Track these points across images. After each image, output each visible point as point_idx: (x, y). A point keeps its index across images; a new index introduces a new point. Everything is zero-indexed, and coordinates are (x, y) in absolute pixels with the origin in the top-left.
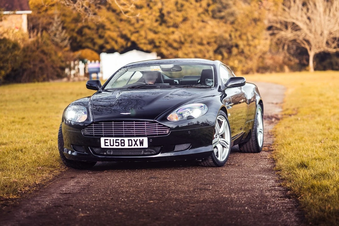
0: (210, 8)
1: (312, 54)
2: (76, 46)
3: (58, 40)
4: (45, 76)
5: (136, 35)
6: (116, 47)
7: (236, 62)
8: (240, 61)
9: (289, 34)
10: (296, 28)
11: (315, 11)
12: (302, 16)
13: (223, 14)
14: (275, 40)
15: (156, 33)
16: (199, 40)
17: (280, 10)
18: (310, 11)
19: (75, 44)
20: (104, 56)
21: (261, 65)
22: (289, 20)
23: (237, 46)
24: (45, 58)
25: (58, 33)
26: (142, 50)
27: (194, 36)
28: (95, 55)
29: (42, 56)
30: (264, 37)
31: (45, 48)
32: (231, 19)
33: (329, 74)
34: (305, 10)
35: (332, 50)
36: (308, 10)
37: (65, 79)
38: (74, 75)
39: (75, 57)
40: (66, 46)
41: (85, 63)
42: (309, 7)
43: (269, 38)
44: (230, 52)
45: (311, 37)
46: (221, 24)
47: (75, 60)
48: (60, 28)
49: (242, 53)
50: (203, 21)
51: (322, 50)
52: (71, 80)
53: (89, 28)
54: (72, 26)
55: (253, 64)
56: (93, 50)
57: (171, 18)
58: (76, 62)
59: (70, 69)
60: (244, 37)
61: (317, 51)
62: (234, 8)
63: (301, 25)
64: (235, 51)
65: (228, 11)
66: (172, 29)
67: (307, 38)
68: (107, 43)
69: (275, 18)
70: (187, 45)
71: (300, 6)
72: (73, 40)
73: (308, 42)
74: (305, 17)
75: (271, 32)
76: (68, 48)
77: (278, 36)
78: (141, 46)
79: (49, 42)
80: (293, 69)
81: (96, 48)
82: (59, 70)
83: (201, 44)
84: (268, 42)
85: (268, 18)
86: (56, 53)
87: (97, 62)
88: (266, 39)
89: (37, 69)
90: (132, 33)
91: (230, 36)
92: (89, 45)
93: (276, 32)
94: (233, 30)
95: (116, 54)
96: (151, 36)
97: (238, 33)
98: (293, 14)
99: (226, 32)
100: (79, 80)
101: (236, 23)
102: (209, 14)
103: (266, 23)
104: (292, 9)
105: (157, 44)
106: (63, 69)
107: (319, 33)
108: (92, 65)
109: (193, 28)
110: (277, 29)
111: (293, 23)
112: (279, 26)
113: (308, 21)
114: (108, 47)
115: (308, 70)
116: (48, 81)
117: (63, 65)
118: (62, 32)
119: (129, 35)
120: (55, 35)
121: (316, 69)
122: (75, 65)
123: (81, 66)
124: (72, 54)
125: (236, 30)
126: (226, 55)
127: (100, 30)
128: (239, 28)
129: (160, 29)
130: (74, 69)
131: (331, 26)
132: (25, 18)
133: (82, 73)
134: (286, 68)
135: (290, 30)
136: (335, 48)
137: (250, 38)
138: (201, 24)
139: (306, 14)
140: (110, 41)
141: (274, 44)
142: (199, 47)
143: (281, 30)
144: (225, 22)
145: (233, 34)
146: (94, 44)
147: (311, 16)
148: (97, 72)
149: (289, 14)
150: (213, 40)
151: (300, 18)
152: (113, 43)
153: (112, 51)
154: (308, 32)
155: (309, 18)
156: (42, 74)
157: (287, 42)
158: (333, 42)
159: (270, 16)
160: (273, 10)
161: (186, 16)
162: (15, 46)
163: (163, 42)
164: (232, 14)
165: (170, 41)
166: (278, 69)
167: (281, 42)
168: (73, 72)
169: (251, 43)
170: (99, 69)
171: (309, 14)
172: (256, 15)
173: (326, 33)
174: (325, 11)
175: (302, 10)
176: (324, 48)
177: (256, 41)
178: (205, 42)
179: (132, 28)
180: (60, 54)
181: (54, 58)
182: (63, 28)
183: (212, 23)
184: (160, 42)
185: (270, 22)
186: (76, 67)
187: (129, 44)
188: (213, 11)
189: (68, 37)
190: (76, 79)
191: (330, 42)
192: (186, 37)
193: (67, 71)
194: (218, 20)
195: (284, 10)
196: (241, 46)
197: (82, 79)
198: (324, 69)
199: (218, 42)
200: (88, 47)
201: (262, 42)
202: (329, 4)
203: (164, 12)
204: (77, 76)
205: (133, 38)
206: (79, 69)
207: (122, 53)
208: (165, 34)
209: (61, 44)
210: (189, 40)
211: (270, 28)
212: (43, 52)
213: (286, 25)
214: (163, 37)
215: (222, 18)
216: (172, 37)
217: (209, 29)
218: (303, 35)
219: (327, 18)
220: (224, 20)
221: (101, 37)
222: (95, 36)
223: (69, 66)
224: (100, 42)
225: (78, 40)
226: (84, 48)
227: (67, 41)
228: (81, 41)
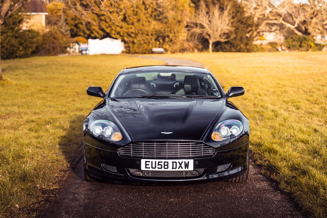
0: (153, 14)
1: (211, 42)
2: (74, 35)
3: (63, 31)
4: (55, 52)
5: (110, 29)
6: (97, 36)
7: (168, 46)
8: (170, 46)
9: (198, 30)
10: (202, 27)
11: (214, 17)
12: (206, 20)
13: (160, 18)
14: (190, 33)
15: (121, 28)
16: (146, 33)
17: (193, 16)
18: (210, 17)
19: (73, 33)
20: (90, 41)
21: (181, 48)
22: (199, 22)
23: (168, 36)
24: (55, 41)
25: (63, 26)
26: (113, 38)
27: (144, 30)
28: (85, 40)
29: (53, 40)
30: (184, 31)
31: (56, 35)
32: (165, 20)
33: (221, 54)
34: (208, 16)
35: (223, 40)
36: (209, 16)
37: (67, 54)
38: (73, 52)
39: (73, 41)
40: (68, 35)
41: (79, 45)
42: (210, 14)
43: (187, 32)
44: (164, 40)
45: (210, 32)
46: (159, 23)
47: (73, 43)
48: (65, 24)
49: (171, 40)
50: (149, 22)
51: (217, 40)
52: (71, 55)
53: (82, 24)
54: (72, 22)
55: (177, 47)
56: (84, 37)
57: (130, 19)
59: (71, 48)
60: (172, 31)
61: (214, 41)
62: (167, 14)
63: (205, 25)
64: (167, 39)
65: (164, 15)
66: (130, 26)
67: (209, 33)
68: (92, 33)
69: (190, 21)
70: (140, 35)
71: (205, 14)
72: (72, 30)
73: (209, 35)
74: (208, 21)
75: (187, 29)
76: (69, 36)
77: (192, 31)
78: (113, 36)
79: (58, 32)
80: (200, 50)
81: (86, 36)
82: (64, 49)
83: (147, 35)
84: (186, 34)
85: (186, 20)
86: (62, 39)
87: (86, 44)
88: (185, 33)
89: (51, 48)
90: (107, 27)
91: (164, 30)
92: (82, 34)
93: (190, 29)
94: (166, 27)
95: (98, 40)
96: (118, 29)
97: (169, 29)
98: (201, 19)
99: (162, 28)
100: (76, 55)
101: (168, 23)
102: (152, 18)
103: (185, 23)
104: (200, 15)
105: (122, 34)
106: (66, 48)
107: (216, 30)
108: (83, 46)
109: (143, 25)
110: (191, 27)
111: (201, 24)
112: (192, 25)
113: (209, 23)
114: (93, 35)
115: (209, 52)
117: (66, 46)
119: (105, 29)
120: (61, 28)
121: (213, 51)
122: (73, 46)
123: (77, 46)
124: (71, 39)
125: (168, 27)
126: (161, 41)
127: (88, 26)
128: (170, 26)
129: (124, 25)
131: (222, 26)
132: (44, 17)
133: (77, 51)
134: (196, 50)
135: (198, 28)
136: (224, 39)
137: (176, 32)
138: (148, 23)
139: (208, 19)
140: (94, 32)
141: (189, 36)
142: (147, 37)
143: (193, 27)
144: (162, 23)
145: (166, 29)
146: (85, 33)
147: (211, 20)
148: (86, 50)
149: (198, 18)
150: (154, 33)
151: (205, 21)
152: (96, 33)
153: (95, 38)
154: (209, 29)
155: (210, 21)
156: (54, 51)
157: (196, 35)
158: (224, 36)
159: (188, 20)
160: (189, 16)
161: (139, 18)
162: (38, 33)
163: (125, 34)
164: (166, 18)
165: (130, 33)
166: (191, 50)
167: (194, 34)
168: (72, 50)
169: (176, 35)
170: (87, 48)
171: (210, 19)
172: (179, 18)
173: (219, 29)
174: (219, 18)
175: (206, 16)
176: (218, 39)
177: (179, 34)
178: (150, 34)
179: (107, 25)
180: (64, 39)
181: (61, 41)
182: (67, 24)
183: (154, 23)
184: (123, 33)
185: (187, 23)
186: (74, 47)
187: (105, 34)
188: (155, 16)
189: (69, 29)
190: (74, 54)
191: (222, 36)
192: (139, 31)
193: (68, 49)
194: (158, 21)
195: (196, 16)
196: (171, 37)
197: (77, 54)
198: (218, 51)
199: (158, 34)
200: (80, 35)
201: (183, 34)
202: (222, 13)
203: (127, 16)
204: (74, 53)
205: (108, 30)
207: (101, 39)
208: (126, 29)
209: (66, 33)
210: (141, 32)
211: (187, 26)
212: (55, 38)
213: (196, 25)
214: (126, 30)
215: (160, 20)
216: (131, 30)
217: (152, 26)
218: (206, 31)
219: (220, 21)
220: (161, 21)
221: (88, 29)
222: (85, 29)
223: (69, 46)
224: (88, 32)
225: (75, 31)
226: (78, 36)
227: (68, 31)
228: (77, 32)
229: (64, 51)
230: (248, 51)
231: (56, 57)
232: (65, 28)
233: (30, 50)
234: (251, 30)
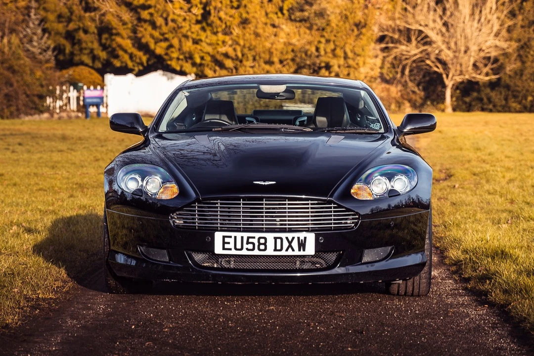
0: (286, 5)
1: (449, 83)
2: (64, 62)
3: (36, 51)
4: (13, 109)
5: (164, 45)
6: (130, 64)
9: (412, 50)
10: (425, 41)
11: (456, 13)
12: (434, 21)
13: (306, 14)
14: (390, 59)
15: (196, 42)
16: (267, 57)
17: (399, 9)
18: (448, 13)
19: (61, 57)
20: (109, 78)
22: (414, 27)
23: (328, 67)
24: (14, 79)
25: (35, 38)
26: (174, 71)
27: (259, 49)
28: (96, 76)
29: (7, 73)
30: (371, 53)
31: (14, 63)
32: (320, 22)
33: (477, 117)
34: (440, 11)
35: (482, 78)
36: (444, 10)
37: (46, 115)
38: (61, 107)
39: (63, 80)
40: (47, 61)
41: (78, 89)
42: (448, 6)
43: (381, 55)
45: (447, 55)
46: (303, 30)
47: (62, 84)
48: (39, 31)
50: (274, 26)
51: (467, 77)
52: (56, 116)
53: (86, 32)
54: (60, 27)
56: (92, 68)
57: (220, 19)
58: (64, 88)
59: (55, 100)
60: (339, 52)
61: (459, 79)
62: (325, 5)
63: (433, 35)
65: (315, 7)
66: (221, 37)
67: (443, 57)
68: (117, 57)
69: (390, 23)
70: (249, 63)
71: (433, 4)
72: (59, 49)
73: (444, 64)
74: (440, 23)
75: (383, 45)
76: (52, 63)
77: (395, 52)
78: (174, 64)
79: (22, 54)
81: (98, 65)
82: (36, 99)
83: (269, 62)
84: (378, 62)
85: (380, 21)
86: (32, 72)
87: (99, 88)
88: (376, 57)
90: (157, 41)
91: (317, 49)
92: (86, 59)
93: (391, 45)
94: (323, 40)
95: (130, 76)
96: (188, 45)
97: (332, 46)
98: (420, 18)
99: (310, 43)
100: (70, 117)
101: (329, 29)
102: (283, 14)
103: (376, 31)
104: (419, 9)
105: (198, 61)
106: (42, 97)
107: (463, 49)
109: (257, 35)
110: (393, 41)
111: (420, 32)
112: (396, 36)
113: (444, 30)
114: (117, 64)
115: (443, 111)
116: (18, 117)
117: (44, 91)
118: (42, 38)
119: (152, 46)
120: (31, 41)
121: (454, 110)
122: (62, 92)
123: (73, 94)
124: (58, 74)
125: (328, 41)
127: (105, 36)
128: (333, 38)
129: (203, 36)
130: (61, 98)
131: (481, 39)
133: (73, 105)
135: (414, 42)
136: (487, 74)
137: (350, 54)
138: (271, 30)
139: (441, 18)
140: (121, 53)
141: (387, 65)
142: (268, 67)
143: (398, 42)
144: (310, 28)
145: (322, 46)
146: (94, 58)
147: (450, 21)
149: (414, 15)
150: (290, 56)
151: (431, 25)
152: (126, 57)
153: (122, 71)
154: (444, 47)
155: (445, 24)
156: (9, 106)
157: (409, 62)
158: (486, 65)
159: (384, 20)
160: (388, 11)
161: (244, 15)
163: (208, 58)
164: (321, 14)
165: (219, 58)
167: (400, 60)
168: (59, 103)
169: (351, 62)
170: (102, 98)
171: (445, 18)
172: (359, 16)
173: (474, 48)
174: (473, 14)
175: (435, 10)
176: (470, 74)
177: (360, 60)
178: (276, 60)
179: (156, 34)
180: (39, 73)
181: (28, 79)
182: (44, 31)
183: (287, 28)
184: (202, 58)
185: (381, 29)
186: (65, 96)
187: (152, 61)
188: (290, 10)
189: (52, 46)
190: (64, 115)
191: (480, 65)
192: (246, 51)
193: (49, 100)
194: (298, 24)
195: (406, 9)
196: (336, 68)
197: (73, 114)
198: (469, 109)
199: (298, 60)
200: (82, 63)
201: (371, 61)
203: (211, 8)
204: (65, 110)
205: (160, 49)
206: (69, 99)
207: (139, 74)
208: (210, 44)
209: (41, 57)
210: (250, 54)
211: (381, 39)
212: (11, 69)
213: (407, 34)
214: (209, 49)
215: (303, 20)
216: (223, 50)
217: (283, 38)
218: (437, 52)
219: (475, 24)
220: (308, 25)
221: (104, 47)
222: (96, 45)
223: (52, 94)
224: (103, 55)
225: (67, 51)
226: (77, 65)
227: (50, 53)
228: (72, 54)
229: (36, 105)
231: (16, 121)
232: (40, 44)
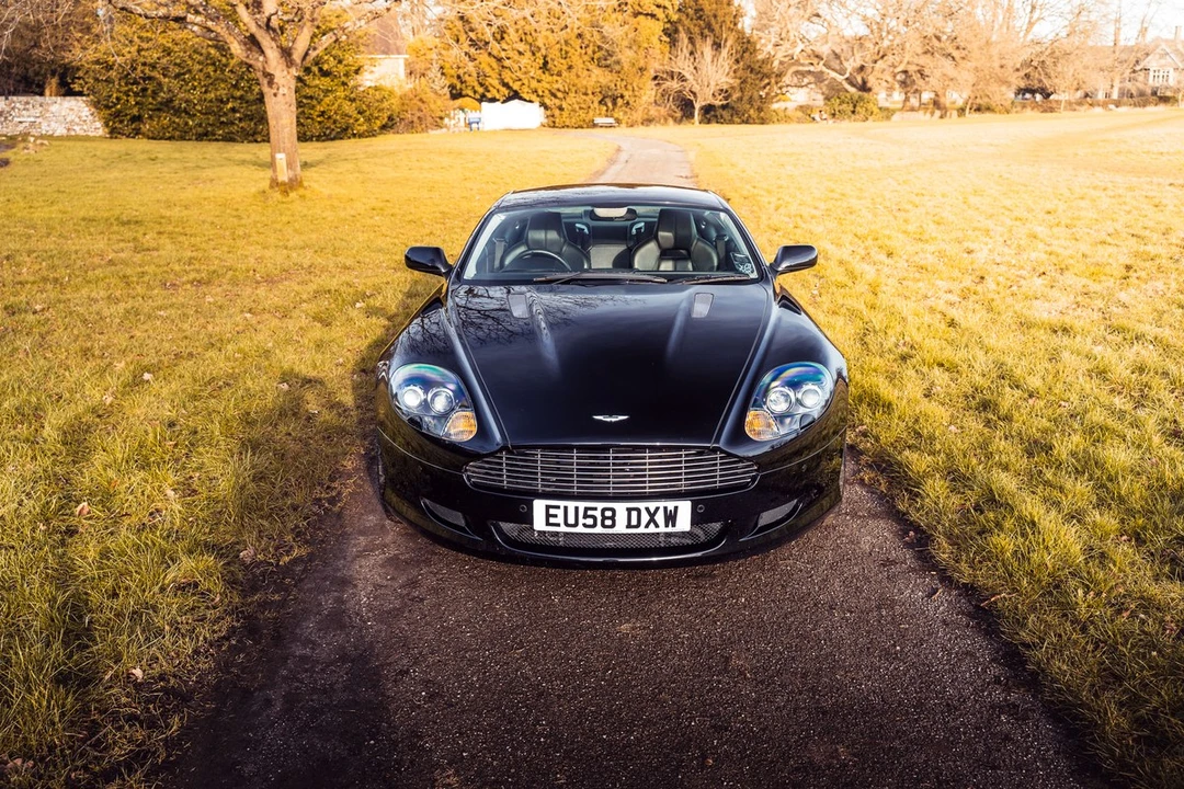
0: (596, 56)
1: (697, 106)
2: (456, 95)
3: (438, 88)
4: (423, 126)
5: (519, 83)
6: (497, 96)
7: (621, 113)
8: (626, 113)
9: (675, 85)
10: (682, 79)
11: (703, 61)
12: (689, 66)
13: (608, 62)
14: (660, 91)
15: (539, 81)
16: (584, 90)
17: (666, 59)
18: (697, 61)
19: (454, 92)
20: (485, 105)
21: (646, 117)
22: (676, 70)
23: (622, 97)
24: (423, 106)
25: (436, 79)
26: (525, 100)
27: (579, 86)
28: (476, 104)
29: (420, 104)
30: (650, 87)
31: (423, 96)
32: (617, 68)
33: (714, 128)
34: (692, 60)
35: (718, 103)
36: (695, 59)
37: (444, 130)
38: (454, 125)
39: (455, 107)
40: (445, 95)
41: (465, 113)
42: (697, 56)
43: (655, 88)
44: (615, 104)
45: (696, 88)
46: (607, 73)
47: (454, 109)
48: (439, 75)
49: (628, 103)
50: (588, 70)
51: (708, 102)
52: (451, 131)
53: (469, 75)
54: (453, 72)
55: (638, 115)
56: (474, 99)
57: (555, 66)
58: (456, 112)
59: (450, 119)
60: (629, 87)
61: (704, 104)
62: (620, 56)
63: (687, 75)
64: (620, 101)
65: (614, 58)
66: (555, 78)
67: (693, 90)
68: (489, 91)
69: (661, 67)
70: (572, 95)
71: (688, 55)
72: (452, 87)
73: (694, 94)
74: (692, 67)
75: (656, 82)
76: (448, 95)
77: (664, 87)
78: (525, 96)
79: (428, 90)
80: (679, 121)
81: (478, 96)
82: (439, 120)
83: (586, 94)
84: (654, 93)
85: (654, 66)
86: (435, 102)
87: (478, 111)
88: (652, 89)
89: (415, 119)
90: (514, 81)
91: (616, 85)
92: (471, 93)
93: (661, 82)
94: (619, 79)
95: (498, 104)
96: (534, 84)
97: (624, 83)
98: (680, 64)
99: (611, 81)
100: (460, 131)
101: (622, 72)
102: (594, 62)
103: (652, 73)
104: (679, 58)
105: (541, 93)
106: (442, 119)
107: (706, 84)
108: (473, 116)
109: (578, 76)
110: (662, 79)
111: (680, 73)
112: (665, 76)
113: (694, 72)
114: (489, 95)
115: (693, 123)
116: (427, 131)
117: (442, 114)
118: (441, 80)
119: (511, 84)
120: (434, 82)
121: (701, 122)
122: (455, 115)
123: (461, 115)
124: (452, 102)
125: (622, 80)
126: (610, 105)
127: (482, 77)
128: (625, 78)
129: (543, 77)
130: (454, 119)
131: (717, 77)
132: (402, 62)
133: (462, 123)
134: (671, 121)
135: (676, 80)
136: (721, 100)
137: (636, 88)
138: (586, 72)
139: (693, 64)
140: (491, 88)
141: (659, 95)
142: (584, 97)
143: (666, 80)
144: (611, 72)
145: (618, 84)
146: (475, 92)
147: (698, 66)
148: (478, 123)
149: (676, 63)
150: (598, 90)
151: (687, 68)
152: (495, 92)
153: (493, 100)
154: (694, 83)
155: (695, 68)
156: (421, 125)
157: (672, 93)
158: (720, 95)
159: (657, 66)
160: (659, 60)
161: (570, 63)
162: (391, 93)
163: (547, 92)
164: (618, 62)
165: (554, 91)
166: (662, 121)
167: (667, 92)
168: (453, 122)
169: (636, 93)
170: (480, 119)
171: (696, 64)
172: (642, 64)
173: (713, 83)
174: (713, 61)
175: (689, 59)
176: (711, 101)
177: (642, 92)
178: (590, 92)
179: (514, 76)
180: (439, 103)
181: (432, 106)
182: (443, 74)
183: (597, 71)
184: (543, 92)
185: (656, 72)
186: (456, 117)
187: (512, 94)
188: (599, 59)
189: (448, 85)
190: (456, 129)
191: (717, 94)
192: (571, 87)
193: (446, 120)
194: (604, 69)
195: (671, 59)
196: (627, 98)
197: (462, 129)
198: (709, 122)
199: (603, 92)
200: (468, 96)
201: (648, 92)
202: (717, 53)
203: (548, 59)
204: (457, 127)
205: (516, 86)
206: (459, 119)
207: (504, 102)
208: (548, 83)
209: (440, 92)
210: (573, 89)
211: (655, 78)
212: (421, 100)
213: (672, 75)
214: (548, 86)
215: (607, 66)
216: (556, 86)
217: (594, 78)
218: (690, 86)
219: (714, 68)
220: (609, 69)
221: (481, 85)
222: (476, 84)
223: (448, 116)
224: (481, 90)
225: (458, 88)
226: (464, 96)
227: (446, 89)
228: (461, 89)
229: (438, 122)
230: (763, 122)
231: (425, 135)
232: (441, 84)
233: (378, 122)
234: (769, 84)
